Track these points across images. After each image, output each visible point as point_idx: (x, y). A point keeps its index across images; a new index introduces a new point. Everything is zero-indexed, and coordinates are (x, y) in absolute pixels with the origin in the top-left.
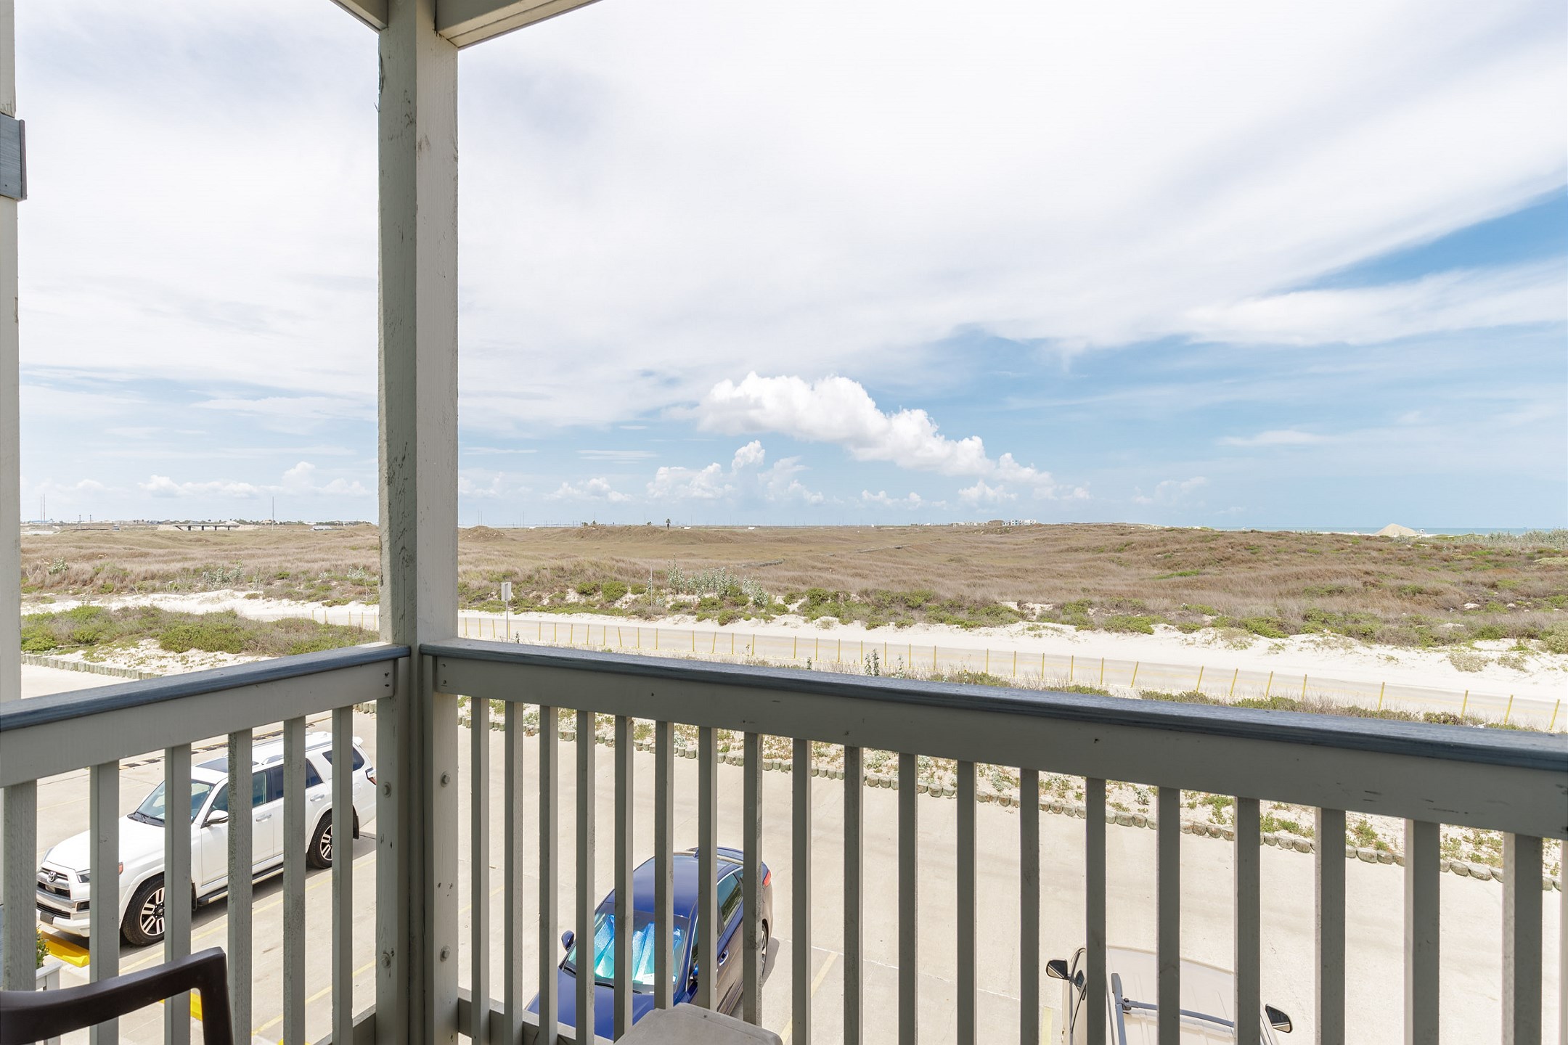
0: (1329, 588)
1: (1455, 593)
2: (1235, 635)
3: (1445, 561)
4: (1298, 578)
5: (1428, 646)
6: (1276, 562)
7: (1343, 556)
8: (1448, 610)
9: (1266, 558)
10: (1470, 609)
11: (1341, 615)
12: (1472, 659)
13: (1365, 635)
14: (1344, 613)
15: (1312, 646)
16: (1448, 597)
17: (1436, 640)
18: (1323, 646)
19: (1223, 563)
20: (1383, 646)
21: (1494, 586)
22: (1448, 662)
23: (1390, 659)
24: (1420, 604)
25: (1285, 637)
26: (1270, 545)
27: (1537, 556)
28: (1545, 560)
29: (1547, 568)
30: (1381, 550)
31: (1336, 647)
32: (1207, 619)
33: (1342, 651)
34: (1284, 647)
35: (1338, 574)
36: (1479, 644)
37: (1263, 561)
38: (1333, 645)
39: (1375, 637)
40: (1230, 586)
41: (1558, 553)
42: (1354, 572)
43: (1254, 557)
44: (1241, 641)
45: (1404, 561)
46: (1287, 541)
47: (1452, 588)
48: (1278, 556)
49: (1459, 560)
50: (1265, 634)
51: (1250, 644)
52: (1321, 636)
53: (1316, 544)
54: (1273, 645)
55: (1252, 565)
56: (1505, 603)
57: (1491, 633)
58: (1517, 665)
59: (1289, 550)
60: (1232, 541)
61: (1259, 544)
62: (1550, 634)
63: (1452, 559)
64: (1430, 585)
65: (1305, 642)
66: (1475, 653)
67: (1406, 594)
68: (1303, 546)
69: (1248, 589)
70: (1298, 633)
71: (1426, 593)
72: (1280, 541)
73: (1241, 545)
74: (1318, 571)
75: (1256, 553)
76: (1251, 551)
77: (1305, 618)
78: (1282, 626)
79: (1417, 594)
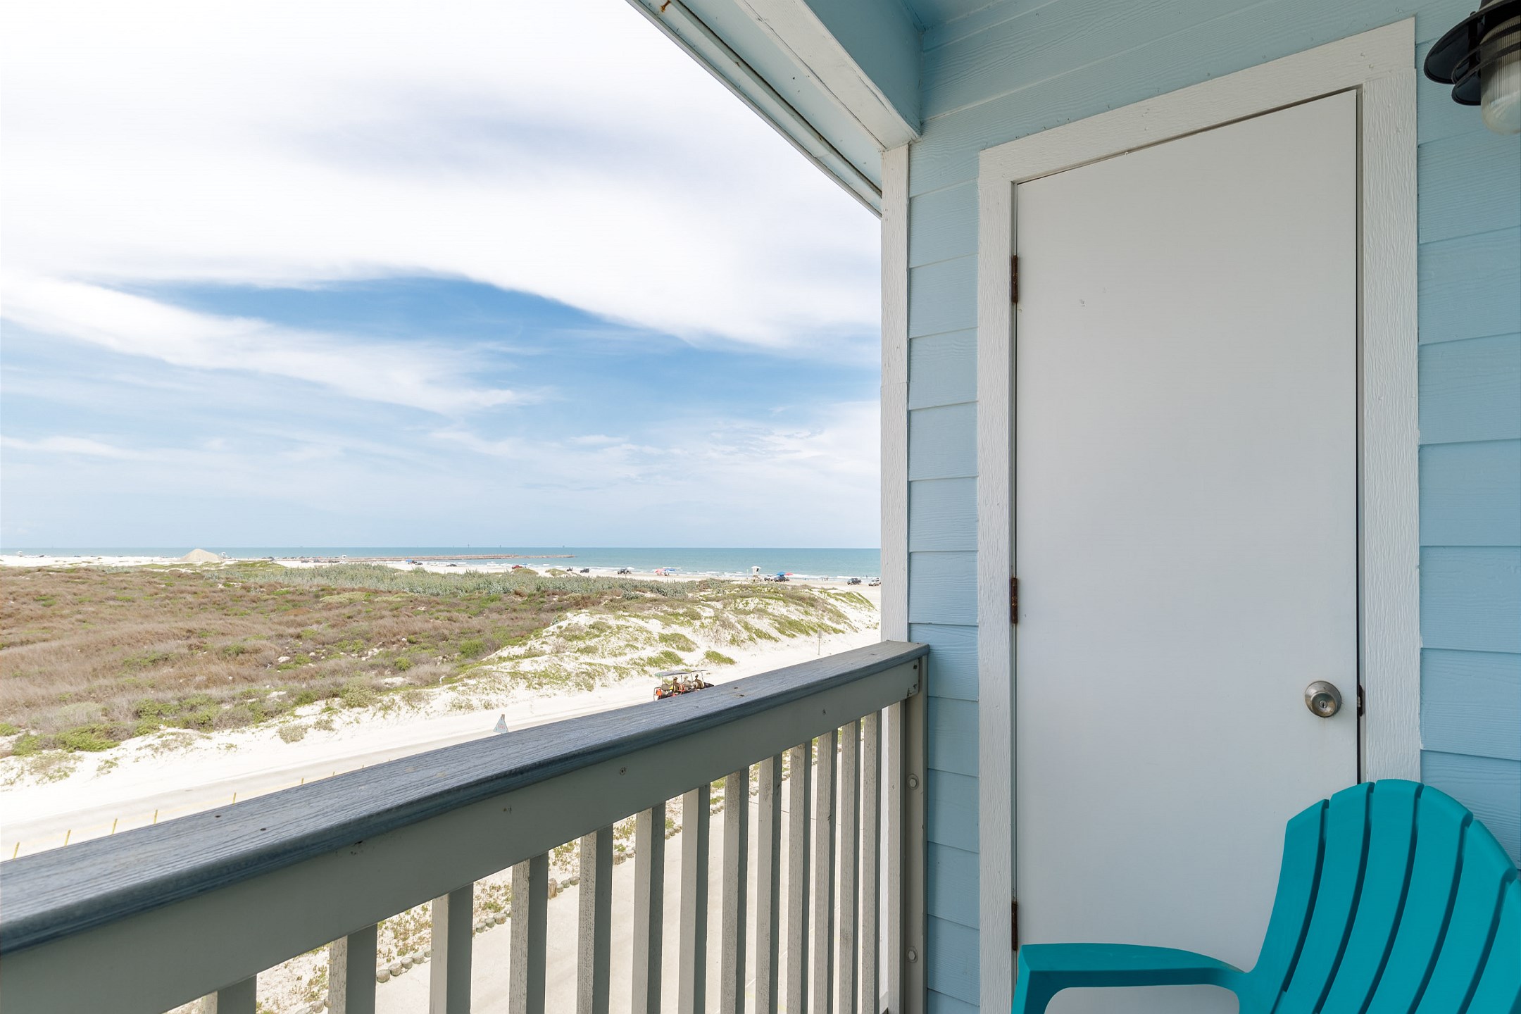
0: (153, 657)
1: (271, 648)
2: (50, 762)
3: (254, 602)
4: (114, 645)
5: (260, 722)
6: (79, 617)
7: (157, 603)
9: (66, 612)
11: (176, 701)
12: (296, 728)
13: (203, 724)
14: (179, 700)
15: (149, 752)
16: (266, 653)
18: (162, 750)
20: (221, 733)
21: (299, 637)
22: (278, 737)
23: (230, 746)
24: (243, 664)
25: (115, 746)
26: (69, 593)
27: (321, 593)
28: (327, 599)
29: (329, 607)
30: (195, 593)
31: (176, 747)
32: (4, 741)
33: (182, 750)
34: (117, 762)
35: (161, 637)
36: (300, 711)
37: (62, 616)
38: (173, 745)
39: (214, 724)
41: (334, 590)
42: (176, 631)
43: (49, 612)
44: (60, 768)
45: (218, 605)
46: (90, 585)
47: (269, 644)
48: (80, 608)
49: (265, 601)
50: (91, 748)
51: (73, 770)
52: (159, 737)
53: (125, 588)
54: (103, 763)
55: (46, 624)
56: (308, 653)
57: (307, 696)
58: (325, 726)
59: (94, 599)
60: (13, 588)
61: (54, 592)
62: (347, 688)
63: (259, 600)
64: (249, 640)
65: (140, 749)
66: (297, 722)
67: (230, 655)
68: (112, 593)
69: (49, 668)
70: (131, 736)
71: (248, 652)
72: (81, 587)
73: (27, 595)
74: (137, 634)
75: (51, 605)
76: (43, 602)
77: (138, 714)
78: (112, 733)
79: (240, 655)
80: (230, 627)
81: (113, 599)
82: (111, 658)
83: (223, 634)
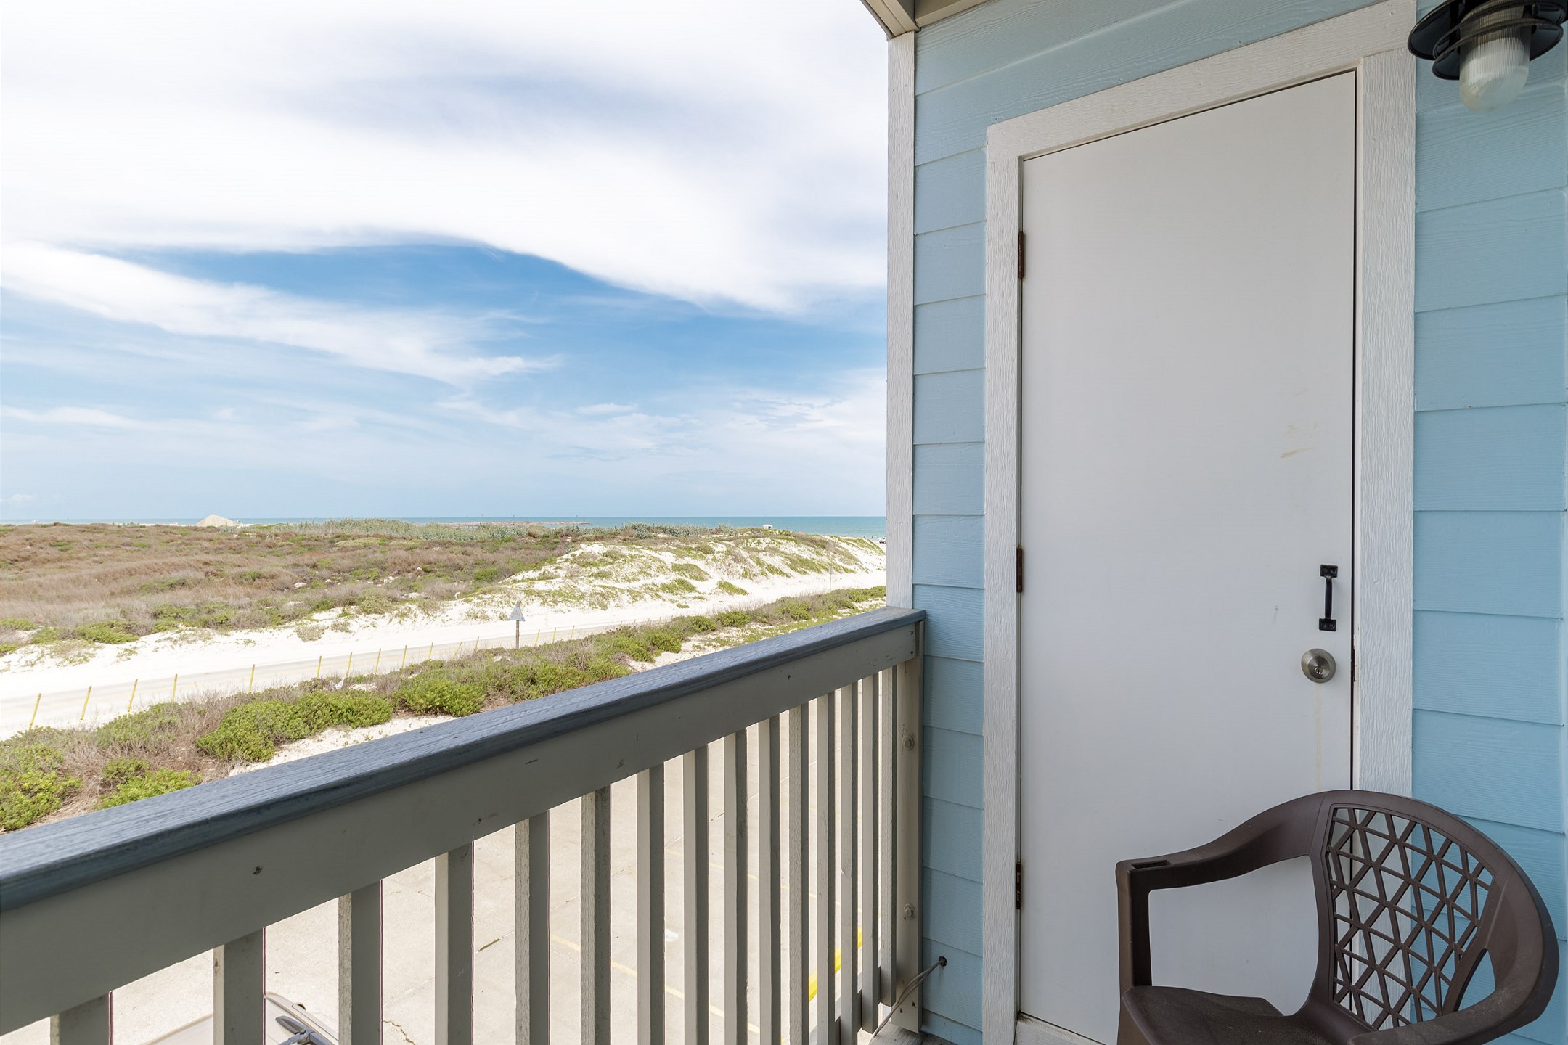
0: (170, 582)
1: (287, 575)
2: (70, 648)
3: (269, 547)
4: (131, 575)
5: (277, 625)
6: (96, 559)
7: (174, 548)
8: (283, 591)
9: (82, 553)
10: (299, 588)
11: (193, 607)
12: (313, 629)
13: (221, 623)
14: (197, 605)
15: (168, 643)
16: (282, 579)
17: (283, 618)
18: (181, 642)
19: (19, 564)
20: (239, 632)
21: (314, 566)
22: (296, 635)
23: (248, 642)
24: (259, 588)
25: (134, 640)
26: (85, 539)
27: (336, 540)
28: (342, 543)
29: (344, 549)
30: (211, 540)
31: (195, 641)
32: (23, 635)
33: (200, 643)
34: (136, 651)
35: (177, 567)
36: (316, 616)
37: (78, 558)
38: (192, 638)
39: (232, 623)
40: (41, 592)
41: (349, 536)
42: (191, 563)
43: (65, 555)
44: (79, 654)
45: (234, 550)
46: (106, 534)
47: (284, 570)
48: (97, 551)
49: (281, 546)
50: (110, 641)
51: (92, 656)
52: (177, 632)
53: (141, 537)
54: (123, 651)
55: (62, 564)
56: (324, 580)
57: (324, 606)
58: (344, 628)
59: (111, 545)
60: (30, 536)
61: (71, 538)
62: (364, 600)
63: (275, 545)
64: (266, 570)
65: (159, 641)
66: (315, 624)
67: (246, 580)
68: (127, 540)
69: (66, 592)
70: (149, 632)
71: (264, 577)
72: (99, 535)
73: (44, 541)
74: (154, 565)
75: (68, 549)
76: (60, 548)
77: (156, 616)
78: (131, 628)
79: (257, 579)
80: (246, 561)
81: (129, 545)
82: (128, 583)
83: (239, 566)
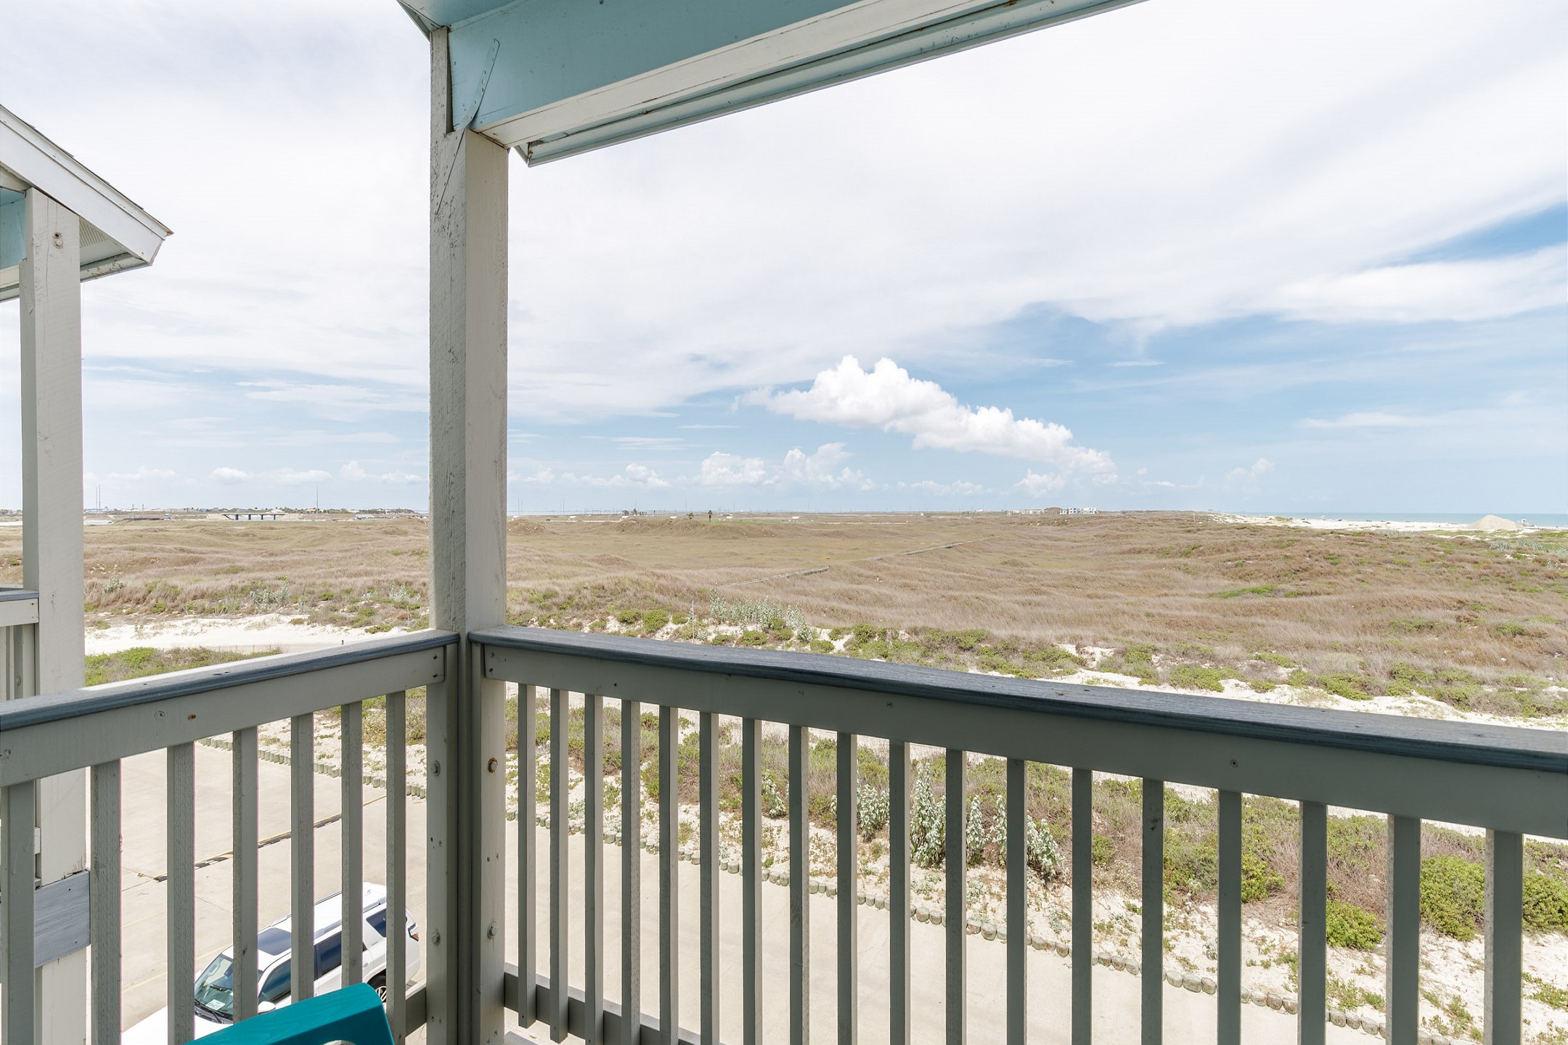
0: (1418, 623)
2: (1312, 697)
3: (1550, 578)
4: (1383, 606)
5: (1530, 716)
6: (1359, 576)
7: (1433, 569)
9: (1348, 571)
11: (1432, 671)
13: (1458, 701)
14: (1435, 670)
16: (1553, 639)
17: (1539, 709)
20: (1479, 715)
24: (1521, 647)
25: (1368, 699)
26: (1353, 554)
30: (1477, 563)
32: (1281, 669)
35: (1429, 604)
39: (1471, 704)
42: (1445, 600)
43: (1334, 569)
45: (1503, 577)
46: (1372, 548)
47: (1558, 629)
48: (1361, 568)
49: (1565, 578)
50: (1346, 695)
52: (1409, 702)
53: (1403, 553)
55: (1332, 580)
59: (1373, 561)
60: (1310, 547)
61: (1341, 552)
63: (1557, 576)
64: (1533, 621)
65: (1390, 708)
67: (1504, 634)
68: (1390, 557)
69: (1327, 618)
70: (1383, 694)
71: (1528, 634)
72: (1363, 549)
73: (1320, 553)
74: (1406, 599)
75: (1337, 564)
76: (1332, 561)
77: (1392, 675)
78: (1366, 686)
79: (1518, 636)
80: (1510, 602)
81: (1391, 562)
82: (1379, 617)
83: (1500, 610)
